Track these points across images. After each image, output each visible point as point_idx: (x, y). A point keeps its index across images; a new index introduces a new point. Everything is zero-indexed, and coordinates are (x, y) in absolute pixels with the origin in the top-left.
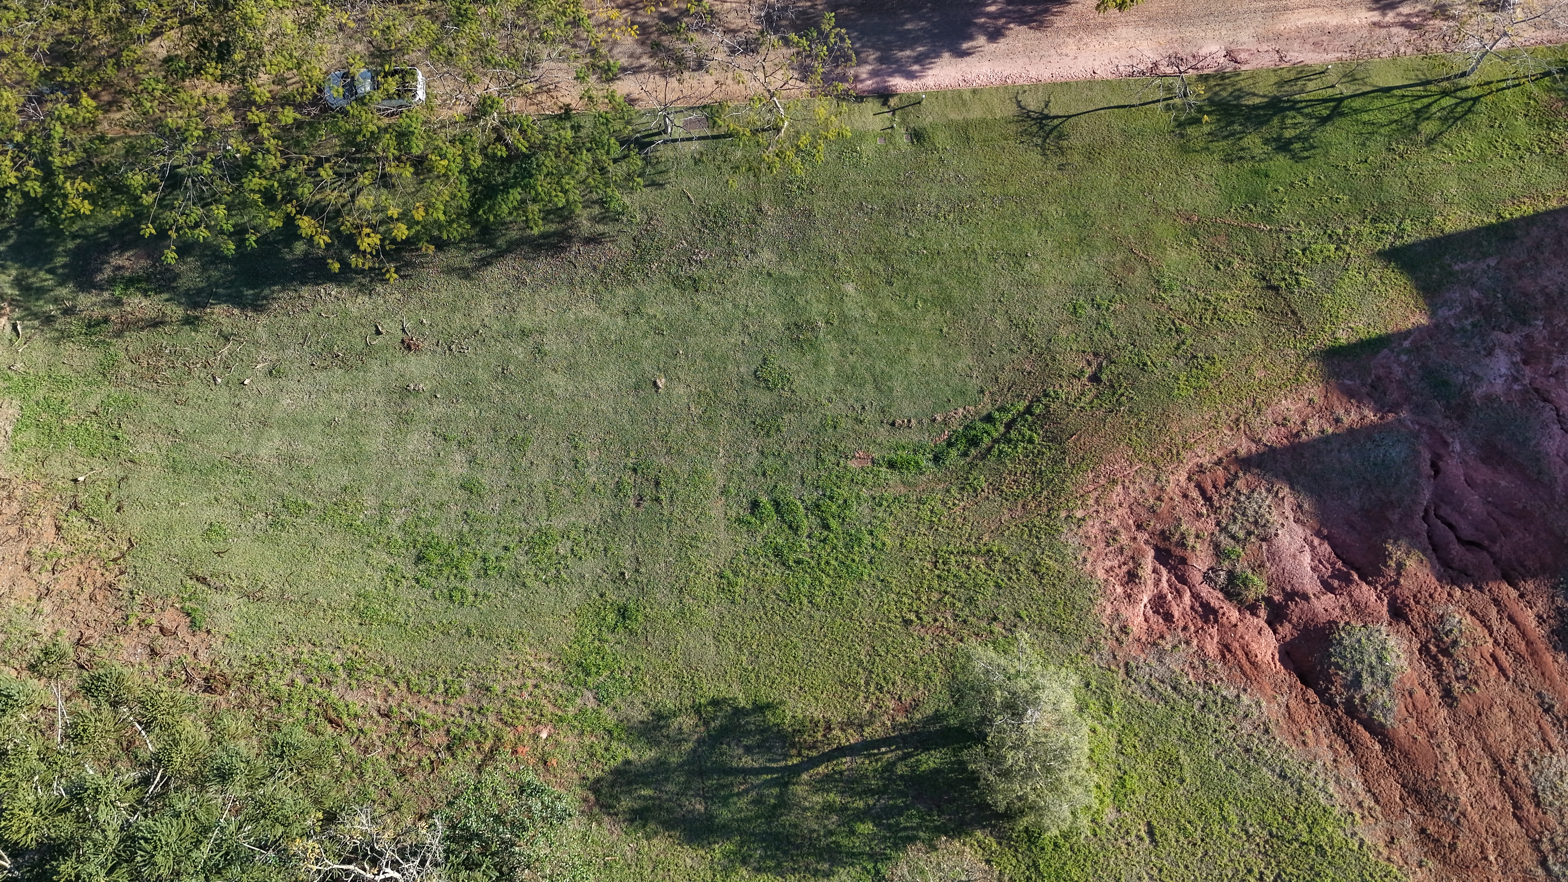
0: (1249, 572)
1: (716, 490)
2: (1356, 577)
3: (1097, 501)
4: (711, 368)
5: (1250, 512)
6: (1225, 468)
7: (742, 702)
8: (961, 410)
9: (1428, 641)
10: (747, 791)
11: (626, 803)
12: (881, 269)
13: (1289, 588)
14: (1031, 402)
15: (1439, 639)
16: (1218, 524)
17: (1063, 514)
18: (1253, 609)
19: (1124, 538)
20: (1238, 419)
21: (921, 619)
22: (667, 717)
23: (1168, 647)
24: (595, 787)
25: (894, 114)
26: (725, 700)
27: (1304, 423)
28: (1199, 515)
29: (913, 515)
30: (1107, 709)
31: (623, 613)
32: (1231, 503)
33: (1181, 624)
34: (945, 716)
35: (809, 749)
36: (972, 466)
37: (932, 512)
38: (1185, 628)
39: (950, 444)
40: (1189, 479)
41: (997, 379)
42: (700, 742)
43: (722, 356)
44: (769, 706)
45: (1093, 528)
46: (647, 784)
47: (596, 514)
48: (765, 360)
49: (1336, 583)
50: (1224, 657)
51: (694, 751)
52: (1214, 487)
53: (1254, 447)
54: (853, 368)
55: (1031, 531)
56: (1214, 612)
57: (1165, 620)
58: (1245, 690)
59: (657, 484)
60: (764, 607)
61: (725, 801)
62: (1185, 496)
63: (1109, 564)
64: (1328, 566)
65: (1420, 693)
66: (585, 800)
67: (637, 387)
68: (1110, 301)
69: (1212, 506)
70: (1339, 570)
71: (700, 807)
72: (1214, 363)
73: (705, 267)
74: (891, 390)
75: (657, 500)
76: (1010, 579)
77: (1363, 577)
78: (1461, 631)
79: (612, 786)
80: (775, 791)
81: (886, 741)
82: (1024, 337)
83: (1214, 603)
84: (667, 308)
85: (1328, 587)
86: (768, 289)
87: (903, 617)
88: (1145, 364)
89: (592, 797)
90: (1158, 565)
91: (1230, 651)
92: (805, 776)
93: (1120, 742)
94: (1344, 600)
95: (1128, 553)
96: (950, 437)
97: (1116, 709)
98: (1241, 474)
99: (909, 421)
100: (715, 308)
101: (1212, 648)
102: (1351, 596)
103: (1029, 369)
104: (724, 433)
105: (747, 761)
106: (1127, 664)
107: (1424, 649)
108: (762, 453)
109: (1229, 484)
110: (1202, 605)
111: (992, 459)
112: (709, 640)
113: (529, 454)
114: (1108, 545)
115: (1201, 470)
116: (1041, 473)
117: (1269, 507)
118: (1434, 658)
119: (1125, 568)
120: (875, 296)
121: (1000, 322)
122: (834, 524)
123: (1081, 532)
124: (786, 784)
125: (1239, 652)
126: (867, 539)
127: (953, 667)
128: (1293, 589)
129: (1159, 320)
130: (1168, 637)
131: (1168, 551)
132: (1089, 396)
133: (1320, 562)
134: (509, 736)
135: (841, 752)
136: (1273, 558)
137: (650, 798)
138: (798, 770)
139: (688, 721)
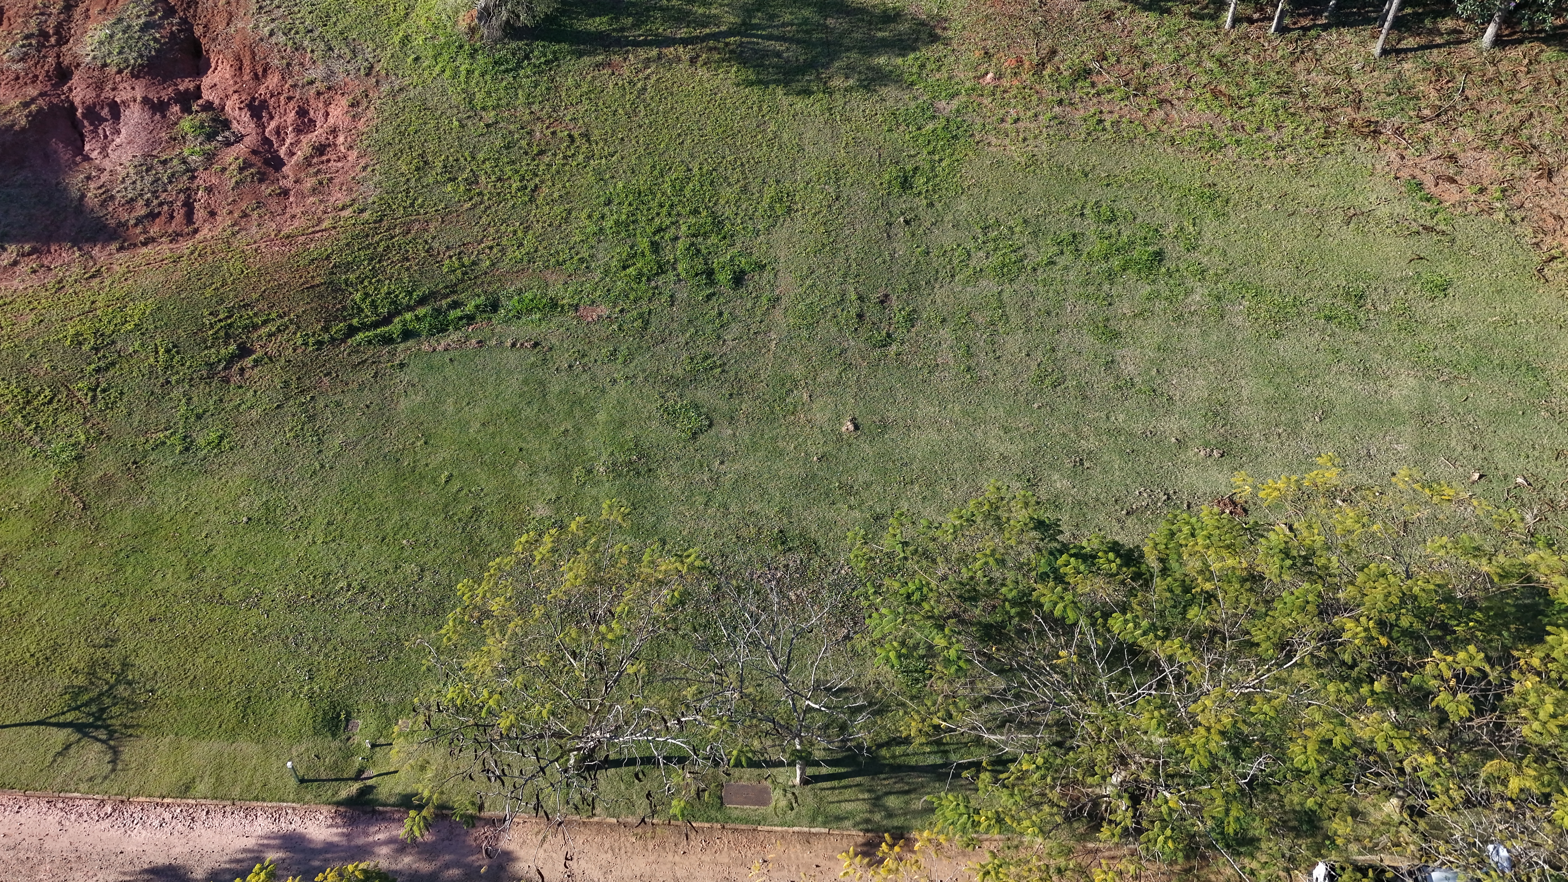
0: (189, 137)
1: (785, 301)
2: (79, 114)
3: (320, 221)
4: (774, 439)
5: (148, 179)
6: (145, 232)
7: (780, 91)
8: (440, 348)
9: (53, 46)
10: (784, 25)
11: (903, 27)
12: (484, 529)
13: (158, 116)
14: (343, 341)
15: (41, 46)
16: (193, 178)
17: (366, 215)
18: (208, 106)
19: (309, 183)
20: (93, 276)
21: (570, 136)
22: (860, 86)
23: (318, 84)
24: (934, 38)
26: (798, 94)
27: (15, 263)
28: (209, 190)
29: (545, 243)
30: (406, 40)
31: (906, 183)
32: (164, 195)
33: (291, 104)
34: (572, 53)
35: (715, 48)
36: (453, 289)
37: (521, 245)
38: (290, 99)
39: (470, 319)
40: (196, 231)
41: (375, 376)
42: (826, 66)
43: (755, 450)
44: (751, 84)
45: (339, 197)
46: (883, 39)
47: (940, 294)
48: (694, 436)
49: (105, 113)
50: (265, 71)
51: (832, 60)
52: (172, 217)
53: (95, 252)
54: (570, 413)
55: (412, 205)
56: (250, 106)
57: (307, 112)
58: (262, 40)
59: (860, 316)
60: (743, 173)
61: (806, 21)
62: (213, 214)
63: (340, 165)
64: (100, 131)
65: (94, 11)
66: (945, 29)
67: (884, 426)
69: (189, 197)
70: (91, 124)
71: (830, 22)
73: (763, 560)
74: (526, 382)
75: (861, 298)
76: (457, 160)
77: (73, 108)
78: (14, 44)
79: (916, 40)
80: (755, 21)
81: (636, 44)
82: (311, 418)
83: (246, 116)
84: (830, 515)
85: (115, 110)
87: (588, 140)
88: (168, 351)
89: (939, 31)
90: (286, 159)
91: (256, 75)
92: (723, 28)
93: (407, 14)
94: (107, 93)
95: (312, 170)
96: (469, 325)
97: (397, 40)
98: (132, 222)
99: (514, 345)
100: (756, 507)
101: (273, 81)
102: (98, 96)
103: (326, 380)
104: (766, 366)
105: (779, 46)
106: (367, 75)
107: (63, 41)
108: (719, 337)
109: (152, 216)
110: (260, 118)
111: (425, 289)
112: (809, 148)
113: (1034, 366)
114: (330, 180)
115: (175, 237)
116: (372, 259)
117: (123, 181)
118: (57, 32)
119: (324, 158)
120: (508, 496)
121: (336, 440)
122: (644, 244)
123: (354, 196)
124: (744, 23)
125: (247, 70)
126: (608, 224)
127: (548, 89)
128: (154, 114)
130: (312, 92)
131: (267, 162)
132: (263, 331)
133: (106, 137)
134: (1027, 77)
135: (685, 42)
136: (155, 143)
137: (880, 30)
138: (730, 33)
139: (837, 82)
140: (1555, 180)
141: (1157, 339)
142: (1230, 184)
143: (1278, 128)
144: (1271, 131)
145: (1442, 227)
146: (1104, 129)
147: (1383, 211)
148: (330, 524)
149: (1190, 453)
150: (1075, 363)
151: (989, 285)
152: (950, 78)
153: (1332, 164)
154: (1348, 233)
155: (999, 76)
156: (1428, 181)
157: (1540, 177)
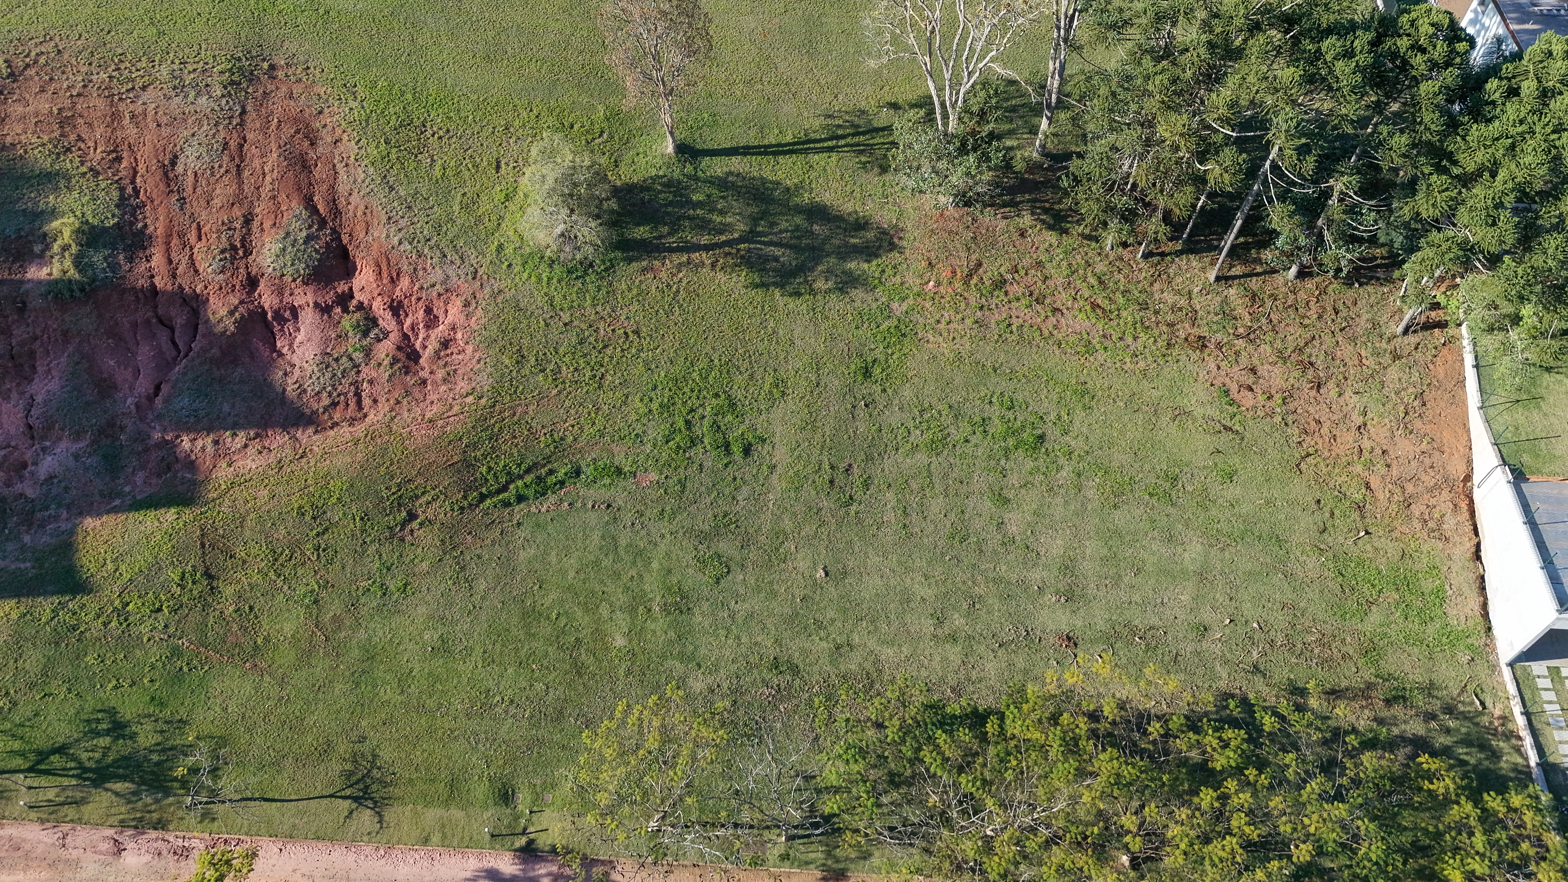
0: (350, 334)
1: (780, 469)
2: (269, 315)
3: (451, 407)
4: (771, 583)
5: (328, 375)
6: (331, 418)
7: (777, 293)
8: (543, 510)
9: (242, 258)
10: (781, 232)
11: (870, 235)
12: (583, 655)
13: (326, 317)
14: (477, 506)
15: (233, 258)
16: (359, 372)
17: (483, 401)
18: (360, 307)
19: (440, 374)
20: (302, 457)
21: (625, 333)
22: (836, 288)
23: (438, 287)
24: (892, 247)
25: (525, 829)
26: (791, 295)
27: (246, 446)
28: (371, 382)
29: (611, 422)
30: (500, 248)
31: (867, 373)
32: (340, 388)
33: (420, 303)
34: (624, 259)
35: (730, 254)
36: (548, 460)
37: (594, 423)
38: (419, 299)
39: (562, 483)
40: (365, 416)
41: (502, 534)
42: (812, 270)
43: (759, 593)
44: (757, 286)
45: (462, 386)
46: (854, 246)
47: (887, 464)
48: (718, 582)
49: (287, 314)
50: (398, 275)
51: (817, 264)
52: (348, 405)
53: (299, 434)
54: (634, 563)
55: (515, 392)
56: (391, 307)
57: (432, 310)
58: (393, 248)
59: (832, 482)
60: (750, 363)
61: (797, 228)
62: (375, 401)
63: (460, 357)
64: (286, 330)
65: (267, 225)
66: (900, 238)
67: (845, 574)
68: (369, 590)
69: (357, 388)
70: (279, 324)
71: (816, 227)
72: (300, 507)
73: (763, 681)
74: (603, 537)
75: (832, 467)
76: (545, 354)
77: (265, 313)
78: (214, 258)
79: (880, 247)
80: (760, 229)
81: (671, 250)
82: (463, 568)
83: (388, 315)
84: (807, 645)
85: (295, 312)
86: (703, 651)
87: (639, 337)
88: (362, 519)
89: (896, 240)
90: (421, 351)
91: (392, 278)
92: (736, 235)
93: (499, 224)
94: (287, 299)
95: (441, 363)
96: (561, 488)
97: (493, 247)
98: (321, 410)
99: (593, 507)
100: (759, 639)
101: (404, 283)
102: (281, 301)
103: (469, 537)
104: (766, 521)
105: (777, 252)
106: (474, 278)
107: (248, 253)
108: (734, 498)
109: (335, 404)
110: (398, 316)
111: (529, 462)
112: (798, 342)
113: (949, 525)
114: (455, 371)
115: (352, 421)
116: (491, 439)
117: (311, 378)
118: (243, 246)
119: (449, 351)
120: (597, 629)
121: (481, 585)
122: (681, 423)
123: (473, 385)
124: (751, 231)
125: (385, 274)
126: (655, 406)
127: (608, 293)
128: (323, 315)
129: (330, 562)
130: (435, 294)
131: (408, 357)
132: (423, 500)
133: (290, 334)
134: (958, 285)
135: (707, 248)
136: (327, 341)
137: (852, 237)
138: (741, 240)
139: (820, 284)
140: (1321, 391)
141: (1034, 506)
142: (1096, 383)
143: (1135, 338)
144: (1129, 340)
145: (1237, 427)
146: (1011, 332)
147: (1199, 412)
148: (485, 652)
149: (1046, 599)
150: (977, 524)
151: (921, 458)
152: (902, 284)
153: (1170, 371)
154: (1173, 428)
155: (938, 284)
156: (1234, 388)
157: (1312, 388)
